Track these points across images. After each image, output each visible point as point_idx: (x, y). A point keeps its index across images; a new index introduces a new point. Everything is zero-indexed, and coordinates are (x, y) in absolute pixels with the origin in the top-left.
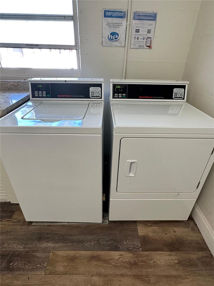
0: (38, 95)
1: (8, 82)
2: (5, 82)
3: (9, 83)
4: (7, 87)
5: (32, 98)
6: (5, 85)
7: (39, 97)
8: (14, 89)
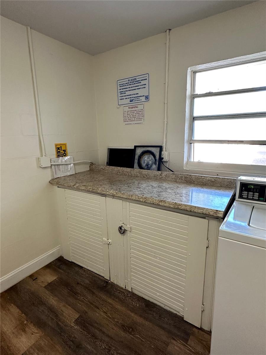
0: (248, 196)
1: (204, 176)
2: (202, 176)
3: (206, 178)
4: (202, 182)
5: (239, 198)
6: (200, 180)
7: (247, 199)
8: (209, 184)
